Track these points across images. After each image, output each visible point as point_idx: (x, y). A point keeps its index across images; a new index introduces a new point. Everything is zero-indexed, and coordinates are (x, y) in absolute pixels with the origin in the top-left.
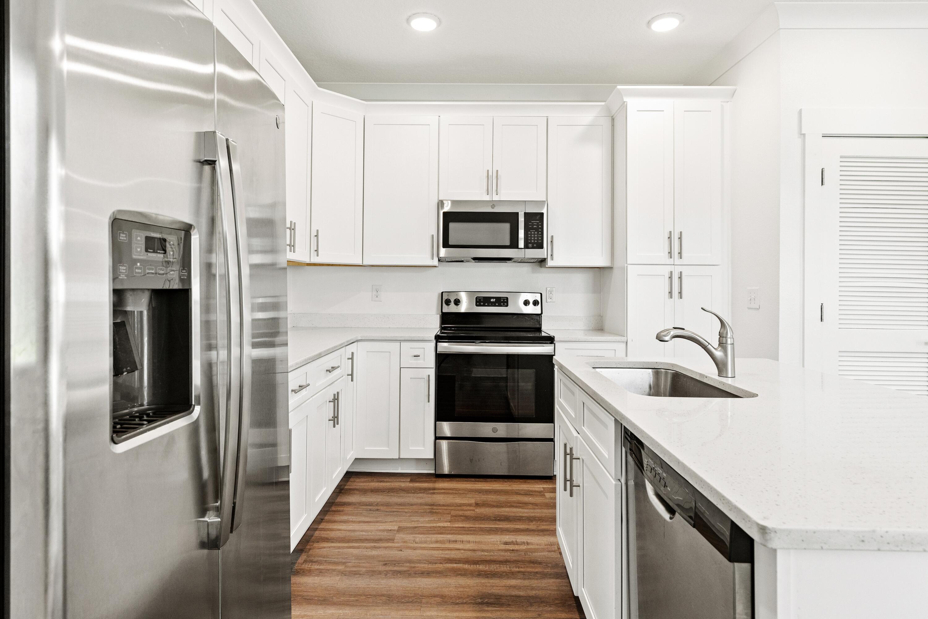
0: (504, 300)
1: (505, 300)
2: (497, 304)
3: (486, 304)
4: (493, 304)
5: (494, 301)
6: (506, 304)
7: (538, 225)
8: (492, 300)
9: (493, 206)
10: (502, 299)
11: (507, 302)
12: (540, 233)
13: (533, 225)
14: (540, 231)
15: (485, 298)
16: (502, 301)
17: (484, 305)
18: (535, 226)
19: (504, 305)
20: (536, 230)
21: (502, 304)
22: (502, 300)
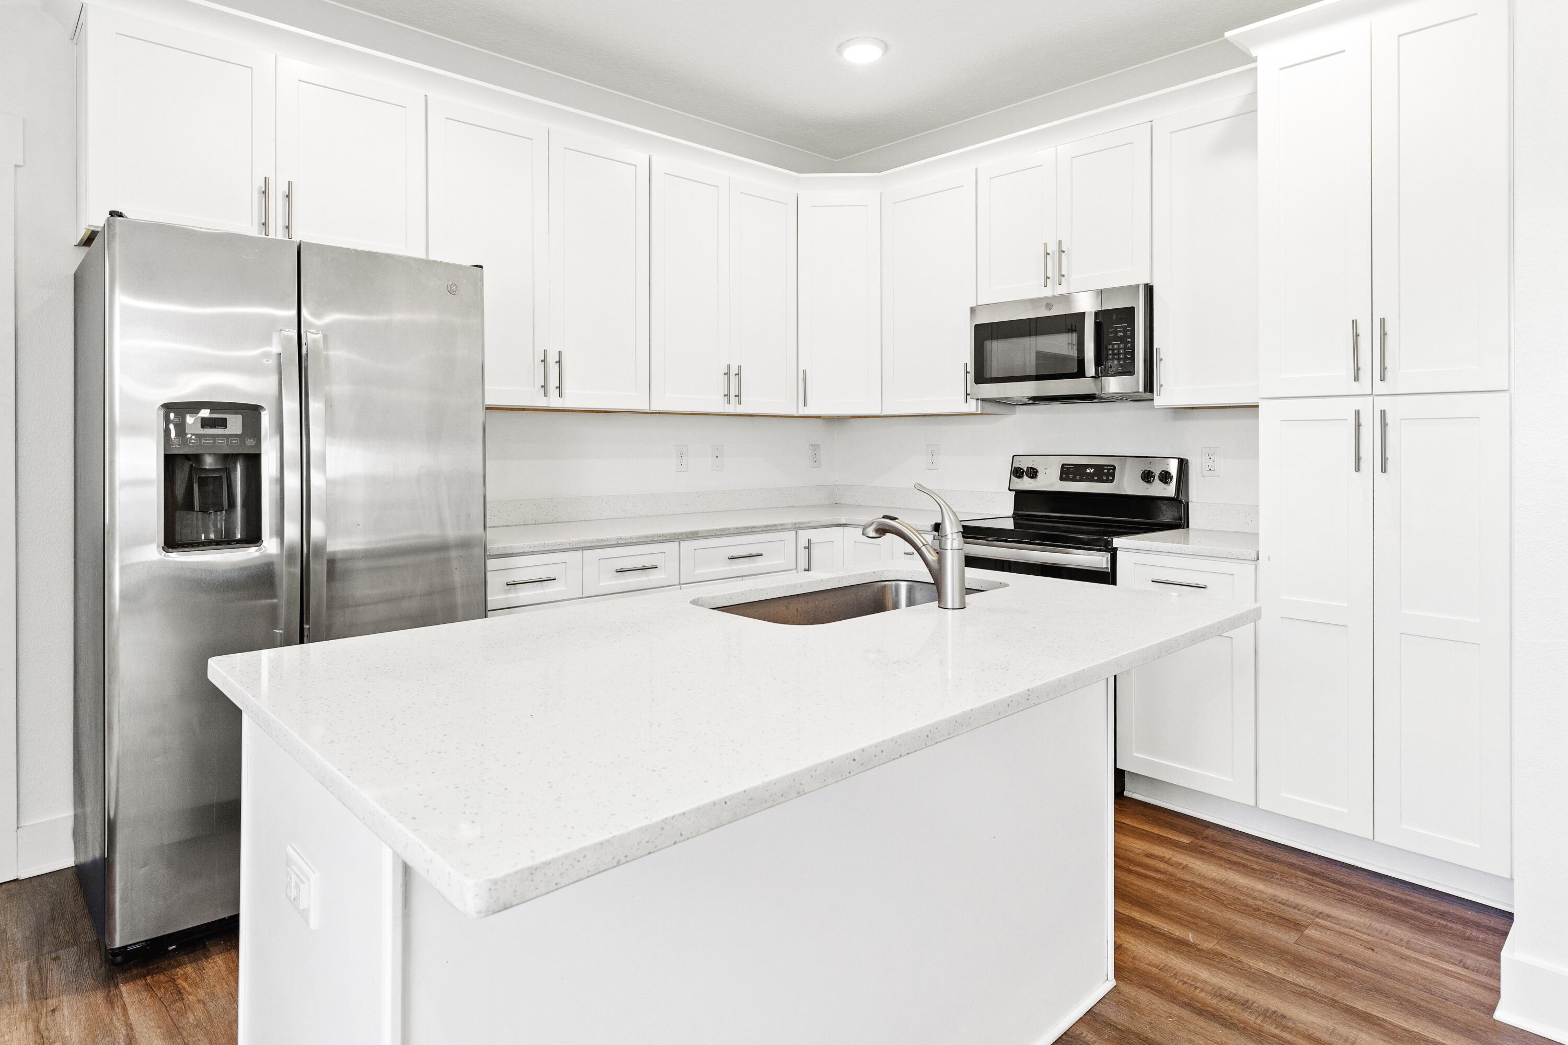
0: (1109, 470)
1: (1111, 471)
2: (1096, 478)
3: (1078, 477)
4: (1089, 478)
5: (1091, 472)
6: (1110, 478)
7: (1125, 331)
8: (1089, 470)
9: (1049, 306)
10: (1106, 469)
11: (1113, 475)
12: (1129, 345)
13: (1116, 332)
14: (1129, 343)
15: (1077, 466)
16: (1105, 473)
17: (1074, 480)
18: (1119, 334)
19: (1108, 479)
20: (1123, 340)
21: (1105, 478)
22: (1106, 471)
